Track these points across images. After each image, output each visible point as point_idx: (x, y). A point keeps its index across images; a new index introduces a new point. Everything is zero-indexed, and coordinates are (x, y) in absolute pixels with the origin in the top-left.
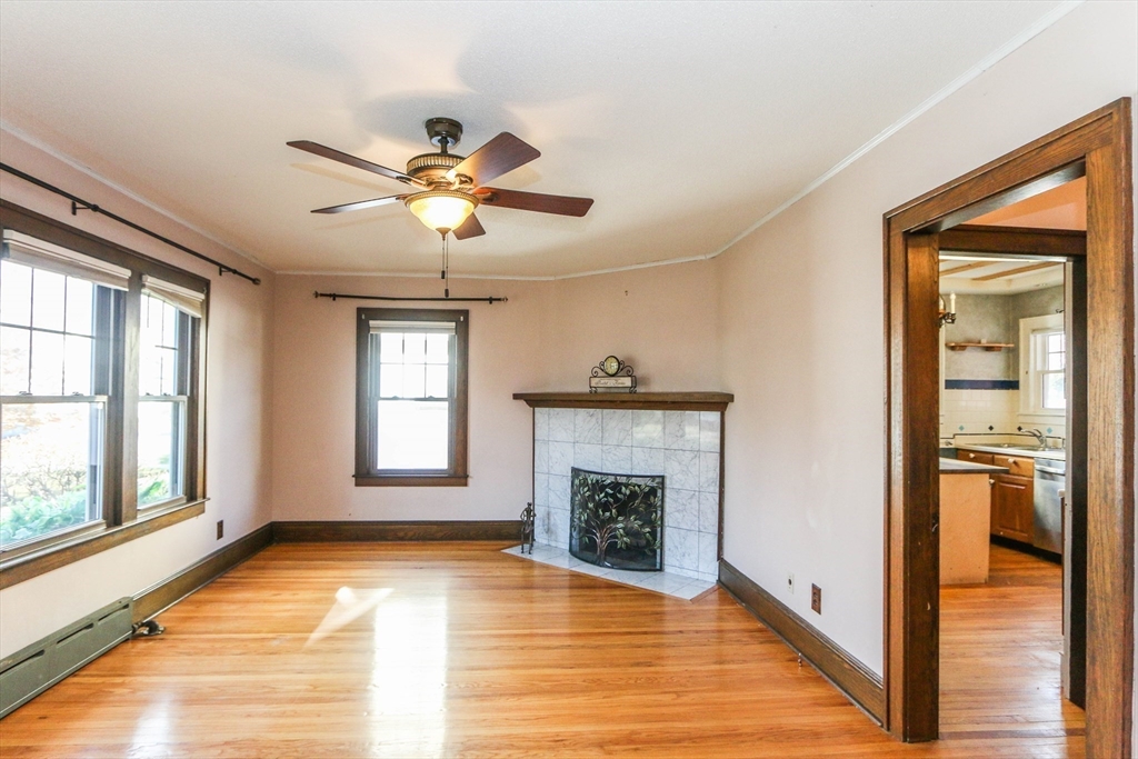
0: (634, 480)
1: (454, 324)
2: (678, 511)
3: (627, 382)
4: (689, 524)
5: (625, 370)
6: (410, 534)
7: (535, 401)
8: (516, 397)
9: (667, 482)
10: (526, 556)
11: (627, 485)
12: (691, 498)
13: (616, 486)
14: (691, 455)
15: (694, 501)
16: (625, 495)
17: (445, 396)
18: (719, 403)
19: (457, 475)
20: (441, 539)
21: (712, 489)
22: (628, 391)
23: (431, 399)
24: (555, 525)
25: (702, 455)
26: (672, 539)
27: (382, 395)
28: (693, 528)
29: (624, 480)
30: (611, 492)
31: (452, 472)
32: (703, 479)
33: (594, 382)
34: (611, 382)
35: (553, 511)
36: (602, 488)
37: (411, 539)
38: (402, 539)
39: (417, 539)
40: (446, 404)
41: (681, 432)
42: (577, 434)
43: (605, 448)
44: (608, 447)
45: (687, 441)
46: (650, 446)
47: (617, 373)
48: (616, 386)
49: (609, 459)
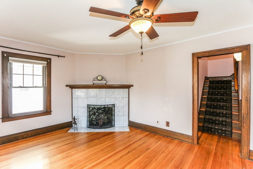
0: (108, 106)
1: (46, 62)
2: (118, 112)
3: (105, 82)
4: (121, 114)
5: (104, 79)
6: (29, 135)
7: (72, 87)
8: (67, 86)
9: (115, 105)
10: (76, 131)
11: (107, 107)
12: (122, 108)
13: (104, 108)
14: (121, 99)
15: (122, 109)
16: (107, 110)
17: (41, 86)
18: (128, 87)
19: (47, 111)
20: (42, 134)
21: (126, 106)
22: (105, 84)
23: (36, 87)
24: (81, 121)
25: (124, 98)
26: (117, 118)
27: (13, 86)
28: (122, 115)
29: (106, 106)
30: (103, 109)
31: (45, 111)
32: (124, 104)
33: (94, 82)
34: (100, 82)
35: (80, 117)
36: (101, 109)
37: (30, 137)
38: (26, 138)
39: (33, 136)
40: (42, 89)
41: (119, 94)
42: (88, 96)
43: (97, 99)
44: (98, 98)
45: (120, 95)
46: (110, 97)
47: (101, 80)
48: (101, 83)
49: (99, 101)
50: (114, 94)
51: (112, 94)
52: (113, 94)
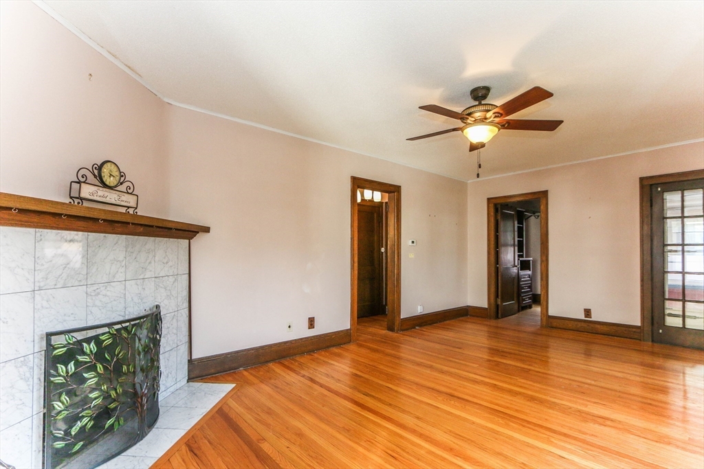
2: (164, 336)
3: (132, 200)
4: (171, 343)
5: (124, 185)
12: (173, 319)
14: (173, 279)
18: (188, 232)
22: (132, 211)
25: (179, 277)
28: (173, 346)
33: (87, 191)
34: (111, 197)
41: (167, 260)
42: (40, 276)
44: (95, 287)
45: (171, 266)
46: (141, 277)
47: (116, 186)
48: (118, 203)
49: (98, 303)
50: (153, 262)
51: (148, 261)
52: (150, 263)
